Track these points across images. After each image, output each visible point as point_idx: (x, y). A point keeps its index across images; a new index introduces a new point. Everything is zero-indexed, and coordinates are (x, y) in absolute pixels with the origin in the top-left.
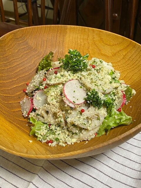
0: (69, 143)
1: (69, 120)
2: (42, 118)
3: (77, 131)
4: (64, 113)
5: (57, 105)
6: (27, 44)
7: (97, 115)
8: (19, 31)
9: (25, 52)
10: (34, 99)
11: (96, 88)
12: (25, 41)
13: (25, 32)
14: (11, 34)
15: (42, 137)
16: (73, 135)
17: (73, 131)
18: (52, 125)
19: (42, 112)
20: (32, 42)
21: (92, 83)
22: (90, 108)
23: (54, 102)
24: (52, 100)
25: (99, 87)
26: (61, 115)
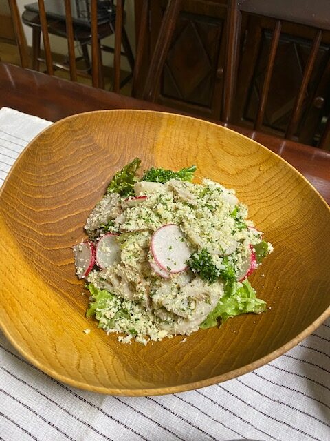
0: (154, 338)
1: (156, 298)
2: (109, 286)
3: (169, 319)
4: (148, 283)
5: (138, 267)
6: (91, 140)
7: (207, 295)
8: (77, 118)
9: (88, 155)
10: (98, 250)
11: (208, 246)
12: (88, 136)
13: (90, 120)
14: (64, 123)
15: (106, 322)
16: (161, 324)
17: (162, 318)
18: (126, 302)
19: (111, 277)
20: (100, 138)
21: (203, 236)
22: (195, 282)
23: (133, 262)
24: (130, 258)
25: (214, 244)
26: (144, 289)
